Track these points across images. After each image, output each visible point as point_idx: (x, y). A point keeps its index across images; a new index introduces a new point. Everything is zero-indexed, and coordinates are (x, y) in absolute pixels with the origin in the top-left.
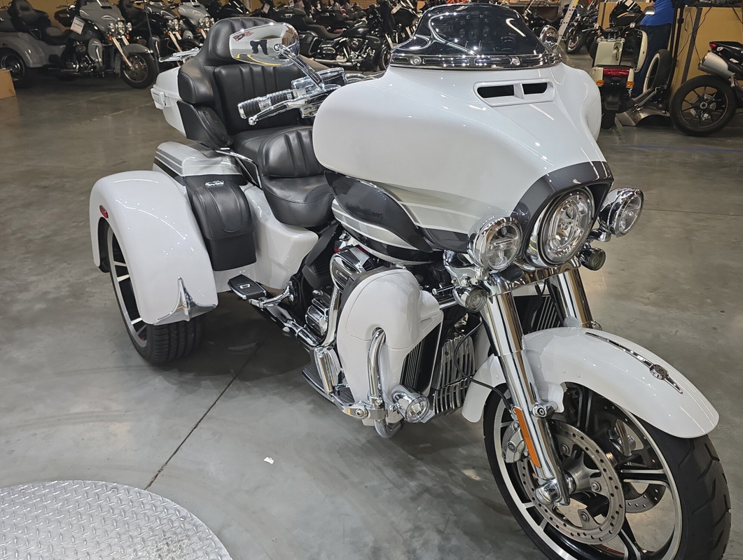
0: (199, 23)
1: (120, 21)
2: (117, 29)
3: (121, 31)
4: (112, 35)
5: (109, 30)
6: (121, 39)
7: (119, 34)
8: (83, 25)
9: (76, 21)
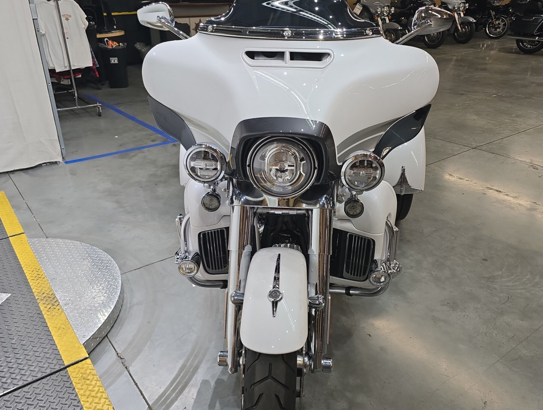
0: (454, 7)
1: (386, 6)
2: (382, 12)
3: (385, 13)
4: (378, 16)
5: (377, 12)
6: (385, 19)
7: (384, 15)
8: (361, 8)
9: (358, 6)
